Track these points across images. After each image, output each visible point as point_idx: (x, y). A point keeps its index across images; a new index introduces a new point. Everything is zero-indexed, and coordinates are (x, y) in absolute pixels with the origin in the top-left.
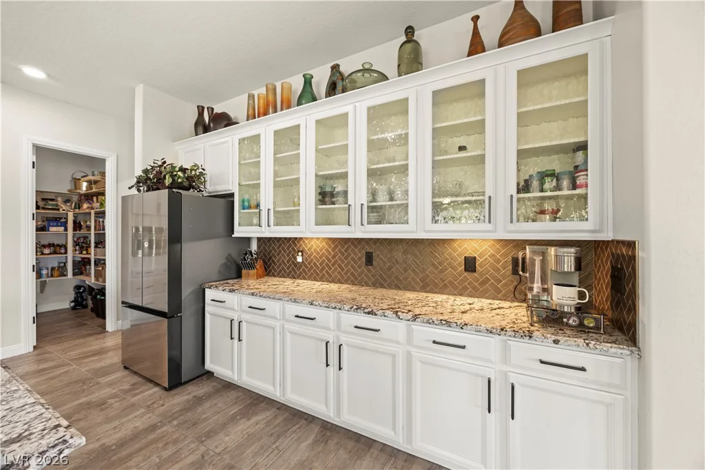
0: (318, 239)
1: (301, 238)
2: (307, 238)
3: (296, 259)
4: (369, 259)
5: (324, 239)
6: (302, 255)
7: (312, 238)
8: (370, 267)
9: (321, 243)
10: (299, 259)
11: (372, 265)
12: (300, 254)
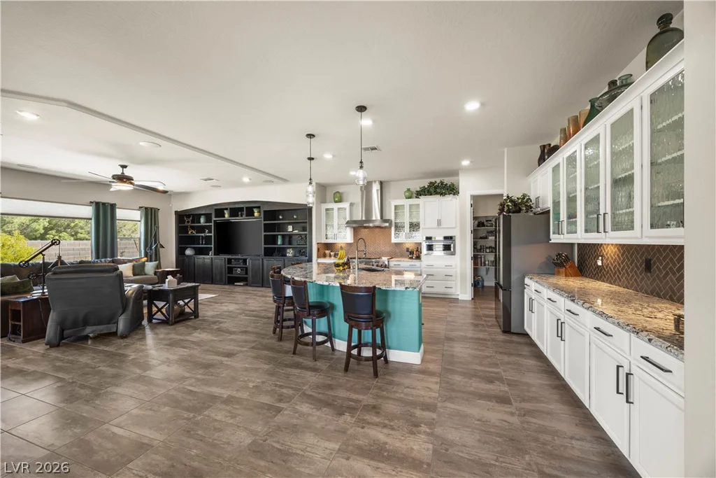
0: (612, 245)
1: (602, 244)
2: (605, 244)
3: (596, 262)
4: (648, 266)
5: (616, 245)
6: (602, 260)
7: (608, 244)
8: (649, 274)
9: (614, 248)
10: (599, 263)
11: (650, 272)
12: (600, 258)
